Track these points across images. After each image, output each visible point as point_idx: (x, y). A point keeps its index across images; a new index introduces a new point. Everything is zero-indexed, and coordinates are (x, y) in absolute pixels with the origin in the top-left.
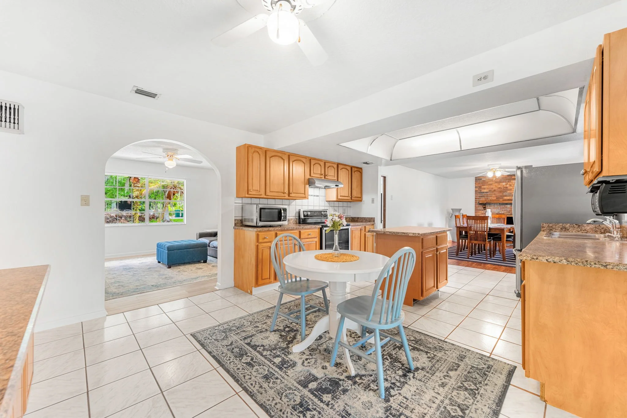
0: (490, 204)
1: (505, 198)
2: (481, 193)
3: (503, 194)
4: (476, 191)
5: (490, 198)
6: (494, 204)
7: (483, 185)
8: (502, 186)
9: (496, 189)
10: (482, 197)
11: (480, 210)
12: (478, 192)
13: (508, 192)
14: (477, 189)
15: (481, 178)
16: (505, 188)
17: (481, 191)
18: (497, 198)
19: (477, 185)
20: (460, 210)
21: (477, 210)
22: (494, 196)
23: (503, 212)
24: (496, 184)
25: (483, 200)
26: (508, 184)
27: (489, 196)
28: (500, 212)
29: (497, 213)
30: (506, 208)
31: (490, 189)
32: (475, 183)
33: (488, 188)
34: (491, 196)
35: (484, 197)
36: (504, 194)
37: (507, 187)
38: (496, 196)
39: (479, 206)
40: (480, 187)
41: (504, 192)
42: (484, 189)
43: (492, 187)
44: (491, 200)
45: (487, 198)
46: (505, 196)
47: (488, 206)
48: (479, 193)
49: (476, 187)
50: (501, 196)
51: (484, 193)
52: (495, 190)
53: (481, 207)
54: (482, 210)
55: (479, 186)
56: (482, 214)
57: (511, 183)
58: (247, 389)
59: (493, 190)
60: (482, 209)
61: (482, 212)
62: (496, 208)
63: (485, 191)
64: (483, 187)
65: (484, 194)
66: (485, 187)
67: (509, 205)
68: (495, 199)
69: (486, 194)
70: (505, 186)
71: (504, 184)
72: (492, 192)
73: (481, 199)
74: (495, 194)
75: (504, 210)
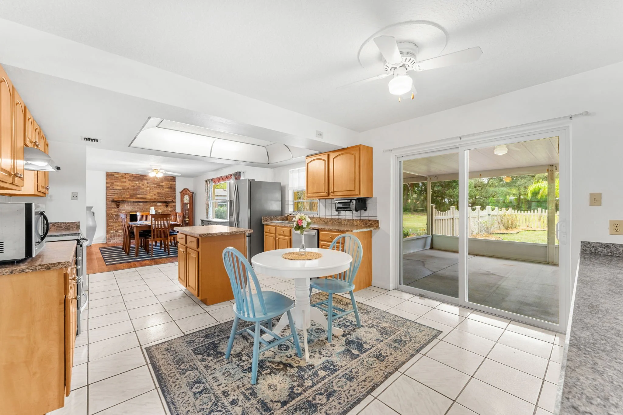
0: (123, 201)
1: (139, 196)
2: (114, 190)
3: (136, 192)
4: (107, 187)
5: (124, 196)
6: (128, 202)
7: (116, 182)
8: (135, 185)
9: (129, 186)
10: (114, 194)
11: (113, 208)
12: (110, 187)
13: (141, 190)
14: (109, 185)
15: (113, 174)
16: (138, 187)
17: (113, 187)
18: (130, 196)
19: (108, 181)
20: (92, 207)
21: (109, 208)
22: (127, 193)
23: (136, 210)
24: (130, 182)
25: (116, 197)
26: (141, 183)
27: (123, 194)
28: (134, 210)
29: (131, 210)
30: (140, 206)
31: (123, 187)
32: (107, 179)
33: (121, 185)
34: (125, 194)
35: (117, 194)
36: (138, 192)
37: (140, 186)
38: (130, 194)
39: (111, 204)
40: (113, 183)
41: (137, 190)
42: (117, 186)
43: (125, 184)
44: (124, 198)
45: (120, 196)
46: (139, 194)
47: (121, 204)
48: (111, 189)
49: (107, 183)
50: (134, 194)
51: (117, 189)
52: (128, 188)
53: (114, 205)
54: (115, 208)
55: (111, 182)
56: (115, 212)
57: (143, 183)
58: (369, 390)
59: (126, 187)
60: (115, 206)
61: (116, 210)
62: (130, 206)
63: (118, 188)
64: (115, 183)
65: (117, 191)
66: (118, 184)
67: (142, 203)
68: (129, 196)
69: (119, 191)
70: (138, 185)
71: (137, 183)
72: (125, 190)
73: (113, 196)
74: (128, 192)
75: (138, 208)
